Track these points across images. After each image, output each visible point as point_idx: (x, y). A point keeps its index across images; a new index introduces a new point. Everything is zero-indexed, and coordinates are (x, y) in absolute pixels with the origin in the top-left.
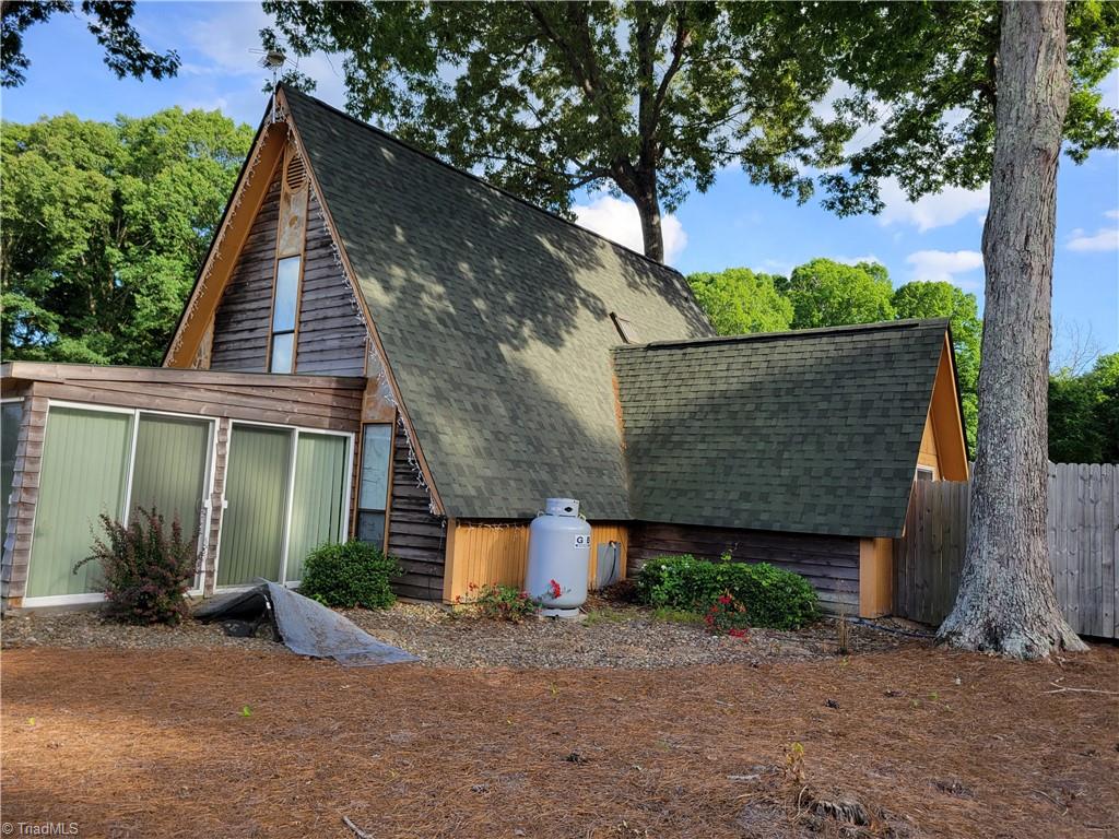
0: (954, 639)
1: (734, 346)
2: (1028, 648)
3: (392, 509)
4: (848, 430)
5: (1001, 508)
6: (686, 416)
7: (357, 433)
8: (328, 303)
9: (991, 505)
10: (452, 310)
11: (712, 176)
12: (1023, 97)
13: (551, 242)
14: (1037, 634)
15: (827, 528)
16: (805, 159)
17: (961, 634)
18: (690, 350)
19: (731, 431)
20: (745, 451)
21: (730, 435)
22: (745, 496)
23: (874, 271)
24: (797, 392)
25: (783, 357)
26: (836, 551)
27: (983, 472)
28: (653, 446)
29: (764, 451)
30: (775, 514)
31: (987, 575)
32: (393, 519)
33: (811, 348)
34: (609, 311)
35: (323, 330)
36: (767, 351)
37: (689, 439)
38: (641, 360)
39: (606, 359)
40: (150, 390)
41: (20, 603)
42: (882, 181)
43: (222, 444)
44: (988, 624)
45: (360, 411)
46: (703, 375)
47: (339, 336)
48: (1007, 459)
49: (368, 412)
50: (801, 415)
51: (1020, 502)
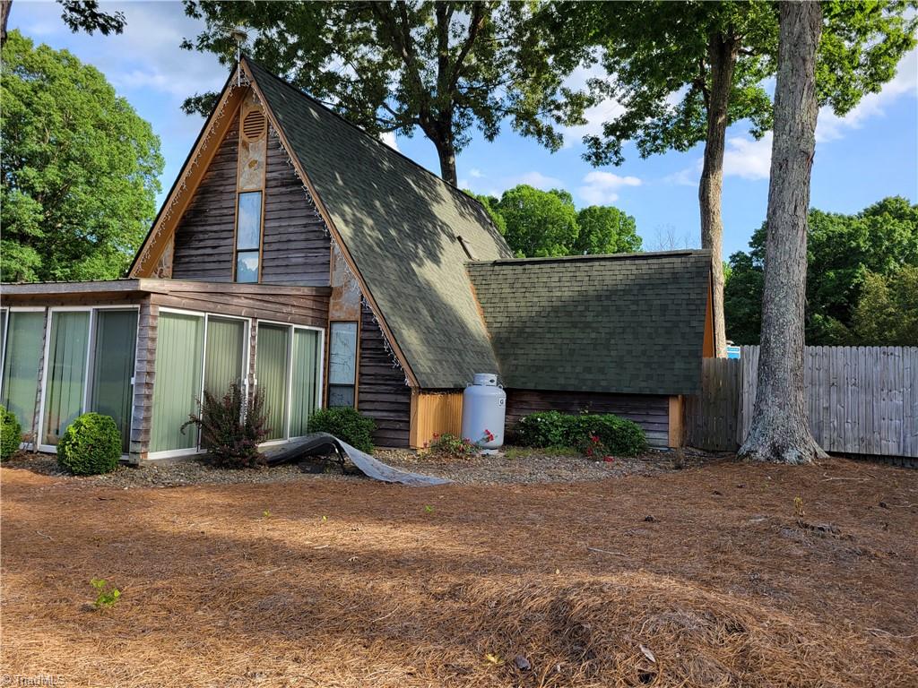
0: (752, 455)
1: (561, 265)
2: (800, 457)
3: (360, 384)
4: (653, 324)
5: (780, 375)
6: (534, 314)
7: (326, 328)
8: (291, 230)
9: (774, 372)
10: (381, 237)
11: (498, 129)
12: (794, 118)
13: (413, 181)
14: (803, 449)
15: (648, 390)
16: (558, 119)
17: (756, 452)
18: (527, 266)
19: (570, 325)
20: (582, 339)
21: (570, 328)
22: (588, 370)
23: (563, 196)
24: (613, 298)
25: (600, 273)
26: (653, 405)
27: (768, 352)
28: (512, 335)
29: (596, 339)
30: (611, 381)
31: (772, 415)
32: (362, 390)
33: (618, 268)
34: (456, 235)
35: (288, 249)
36: (587, 269)
37: (539, 330)
38: (490, 273)
39: (463, 271)
40: (215, 298)
41: (146, 457)
42: (623, 142)
43: (253, 337)
44: (773, 444)
45: (328, 312)
46: (542, 285)
47: (303, 255)
48: (784, 344)
49: (334, 312)
50: (619, 314)
51: (791, 370)
